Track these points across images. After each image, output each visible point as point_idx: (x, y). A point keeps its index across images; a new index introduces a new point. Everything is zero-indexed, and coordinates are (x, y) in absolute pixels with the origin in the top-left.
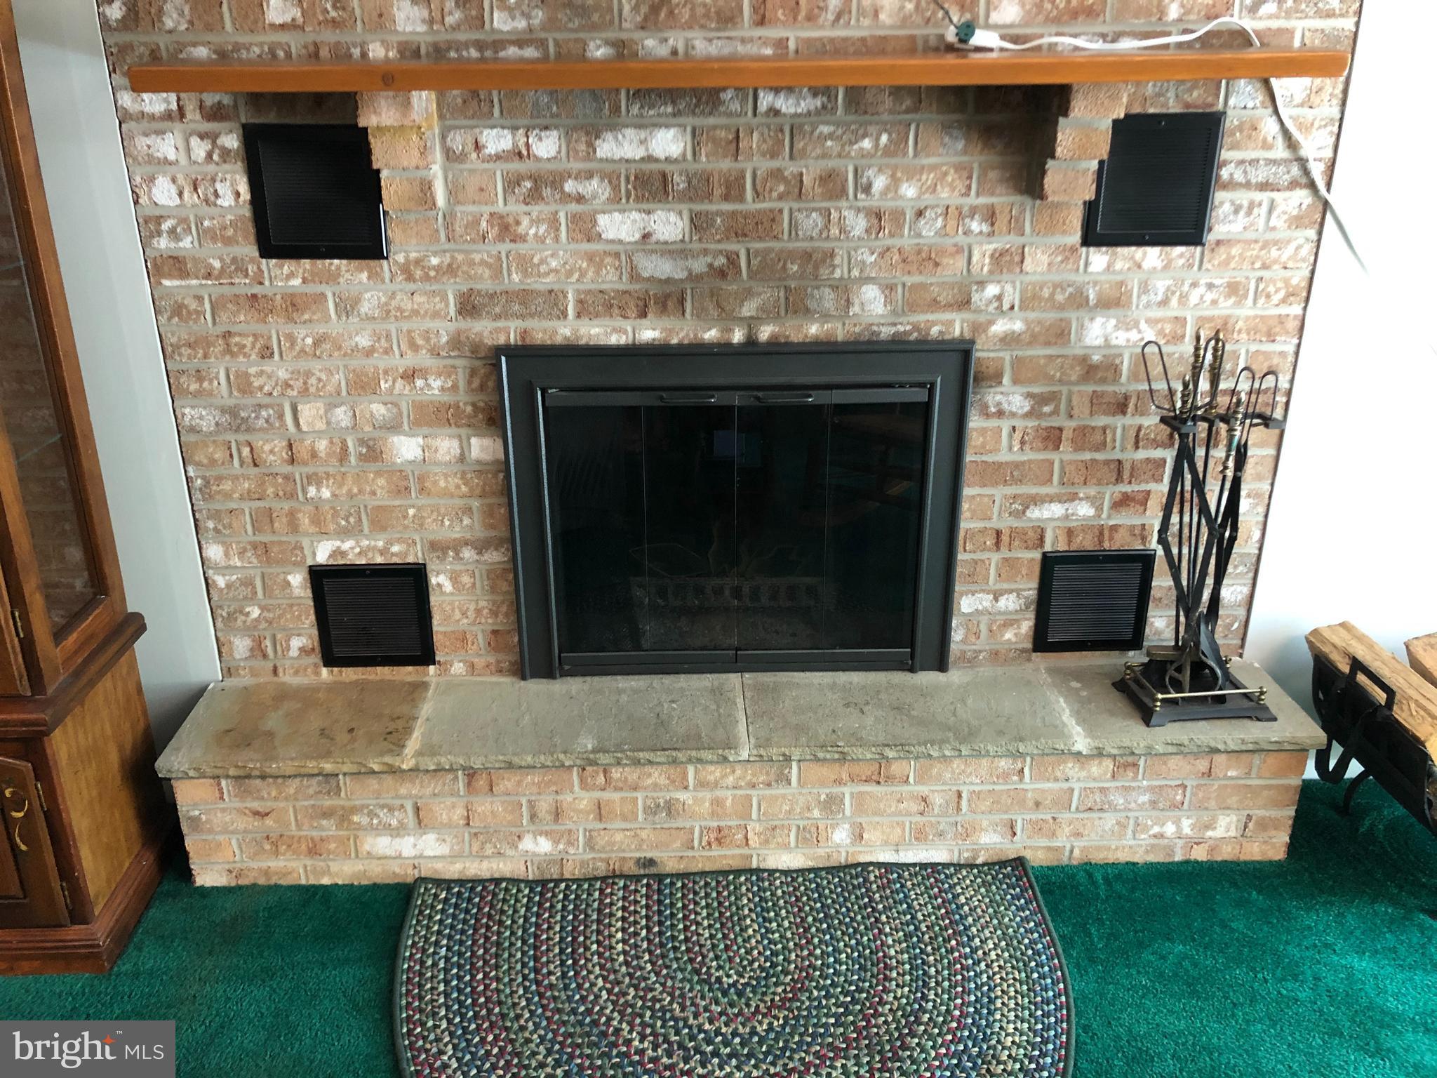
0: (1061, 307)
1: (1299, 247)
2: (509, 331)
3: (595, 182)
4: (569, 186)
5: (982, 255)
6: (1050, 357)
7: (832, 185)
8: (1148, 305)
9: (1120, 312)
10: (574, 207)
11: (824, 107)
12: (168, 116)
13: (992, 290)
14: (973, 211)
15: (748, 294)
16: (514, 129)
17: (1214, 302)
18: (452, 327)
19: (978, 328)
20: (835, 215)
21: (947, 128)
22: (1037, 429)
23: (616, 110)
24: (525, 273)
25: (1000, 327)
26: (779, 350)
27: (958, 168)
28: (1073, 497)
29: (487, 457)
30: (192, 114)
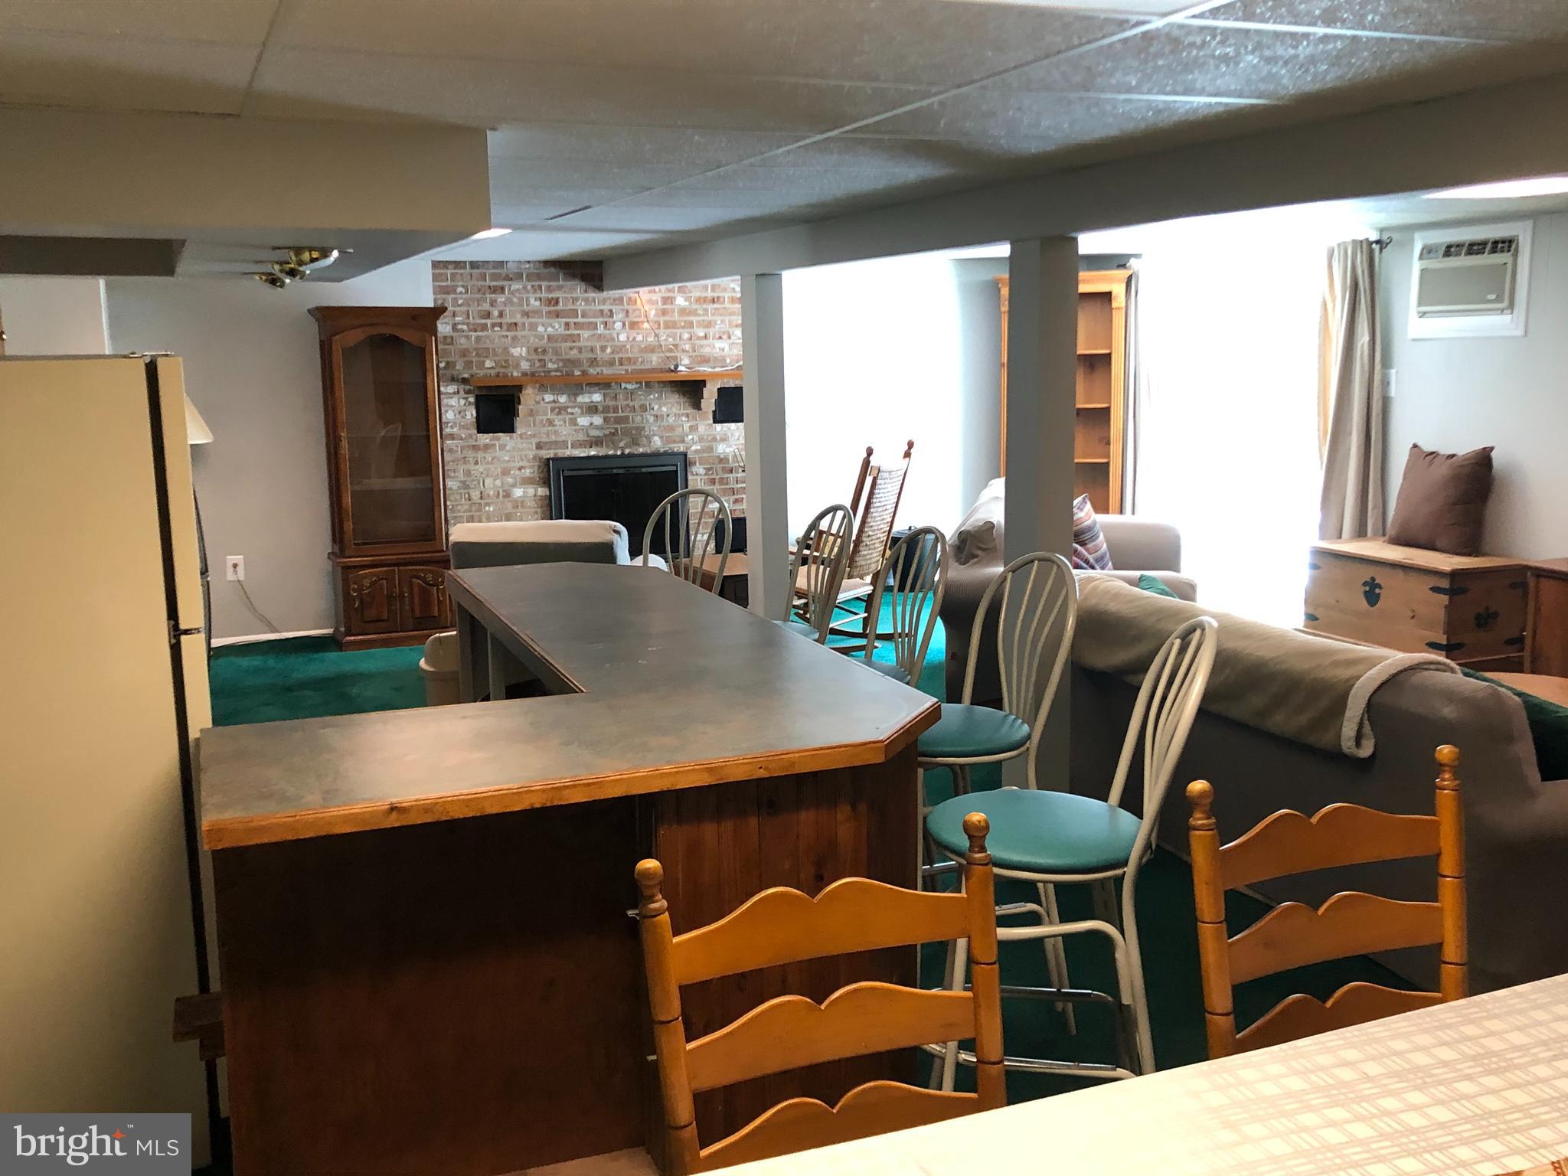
0: (710, 441)
2: (550, 454)
3: (576, 409)
4: (569, 410)
5: (686, 427)
6: (709, 456)
7: (643, 408)
8: (733, 440)
9: (727, 442)
10: (570, 416)
11: (639, 387)
12: (454, 393)
13: (690, 437)
14: (683, 414)
15: (621, 440)
16: (554, 394)
18: (534, 453)
19: (687, 448)
20: (644, 416)
21: (673, 392)
22: (708, 479)
23: (582, 389)
24: (556, 436)
25: (694, 448)
26: (630, 455)
27: (677, 403)
29: (544, 494)
30: (462, 392)
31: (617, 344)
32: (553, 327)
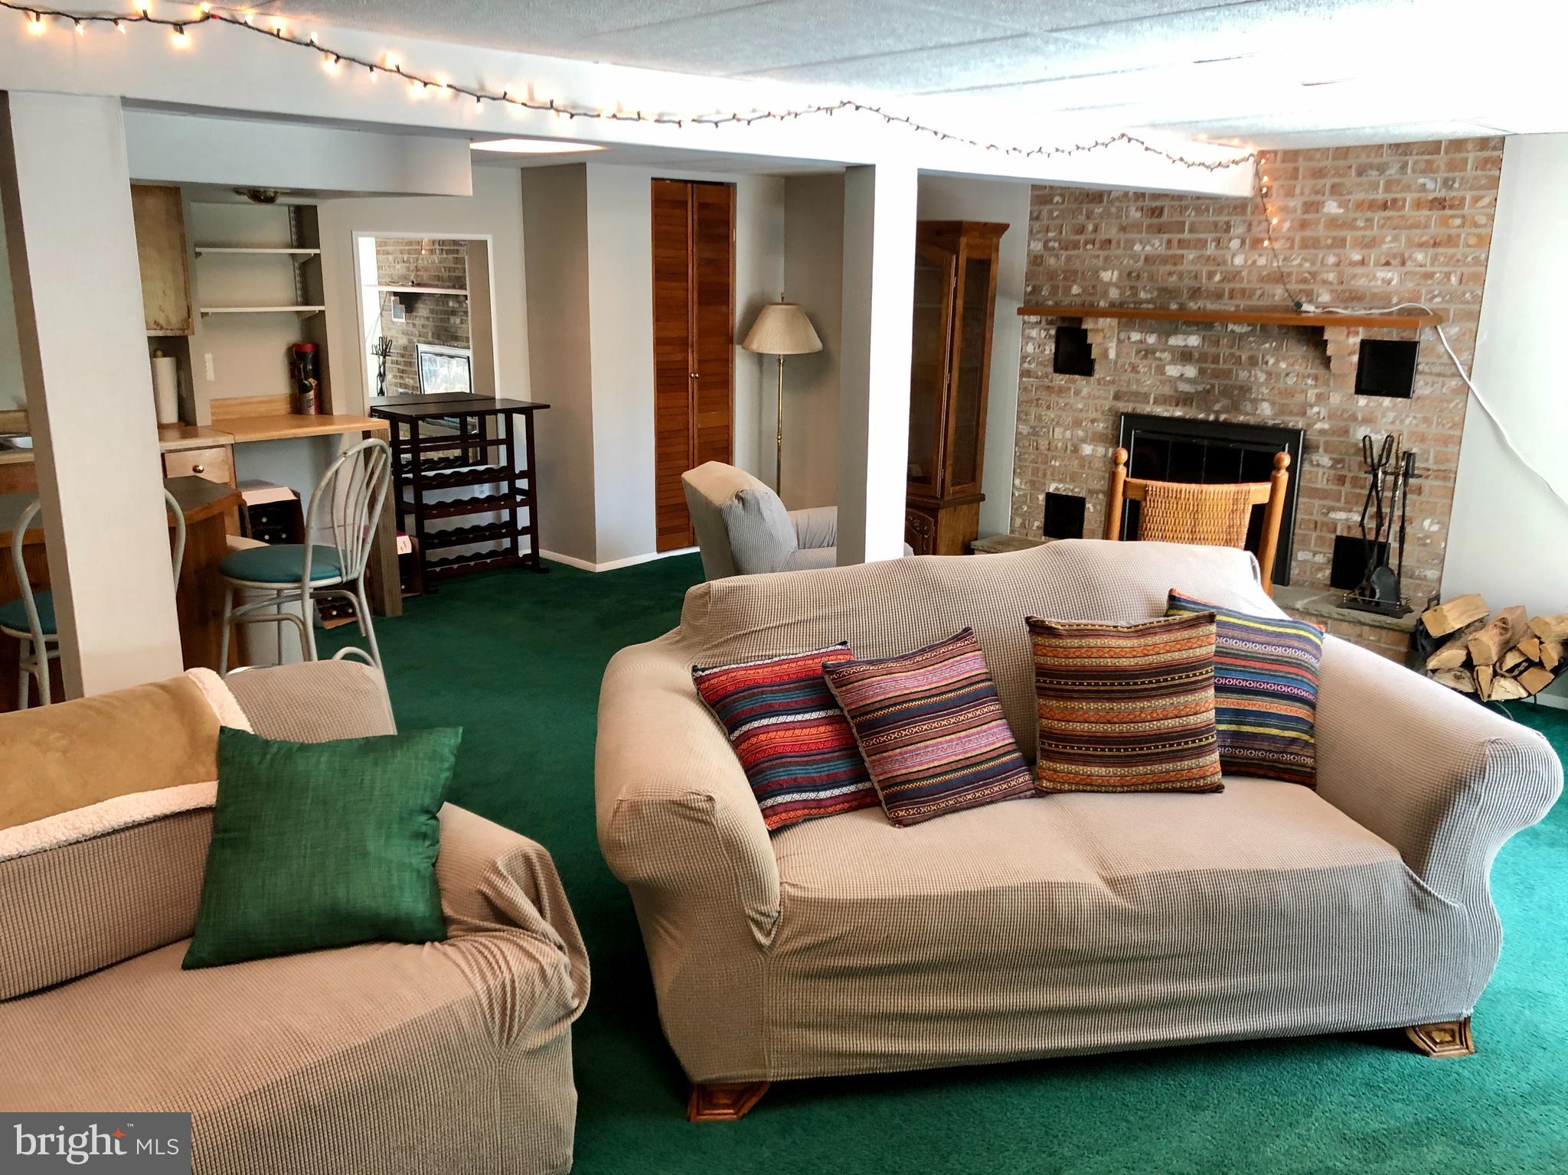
0: (1345, 420)
1: (1458, 404)
2: (1127, 407)
3: (1166, 353)
4: (1157, 354)
5: (1311, 395)
6: (1341, 442)
7: (1253, 361)
8: (1386, 423)
9: (1373, 425)
10: (1158, 362)
11: (1252, 330)
12: (1037, 323)
13: (1316, 409)
14: (1309, 376)
15: (1218, 401)
16: (1142, 332)
17: (1417, 425)
18: (1110, 403)
19: (1310, 425)
20: (1253, 372)
21: (1299, 341)
22: (1335, 475)
23: (1177, 327)
24: (1138, 385)
25: (1318, 426)
26: (1226, 425)
27: (1303, 357)
28: (1350, 511)
30: (1044, 322)
31: (1229, 268)
32: (1153, 246)
